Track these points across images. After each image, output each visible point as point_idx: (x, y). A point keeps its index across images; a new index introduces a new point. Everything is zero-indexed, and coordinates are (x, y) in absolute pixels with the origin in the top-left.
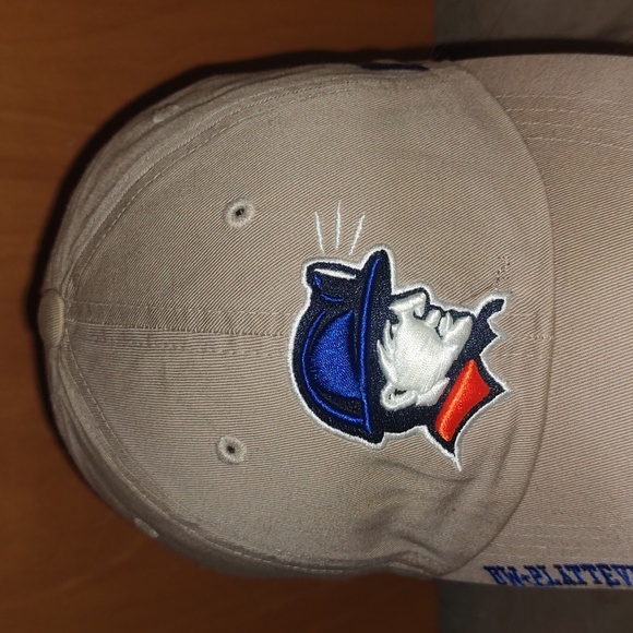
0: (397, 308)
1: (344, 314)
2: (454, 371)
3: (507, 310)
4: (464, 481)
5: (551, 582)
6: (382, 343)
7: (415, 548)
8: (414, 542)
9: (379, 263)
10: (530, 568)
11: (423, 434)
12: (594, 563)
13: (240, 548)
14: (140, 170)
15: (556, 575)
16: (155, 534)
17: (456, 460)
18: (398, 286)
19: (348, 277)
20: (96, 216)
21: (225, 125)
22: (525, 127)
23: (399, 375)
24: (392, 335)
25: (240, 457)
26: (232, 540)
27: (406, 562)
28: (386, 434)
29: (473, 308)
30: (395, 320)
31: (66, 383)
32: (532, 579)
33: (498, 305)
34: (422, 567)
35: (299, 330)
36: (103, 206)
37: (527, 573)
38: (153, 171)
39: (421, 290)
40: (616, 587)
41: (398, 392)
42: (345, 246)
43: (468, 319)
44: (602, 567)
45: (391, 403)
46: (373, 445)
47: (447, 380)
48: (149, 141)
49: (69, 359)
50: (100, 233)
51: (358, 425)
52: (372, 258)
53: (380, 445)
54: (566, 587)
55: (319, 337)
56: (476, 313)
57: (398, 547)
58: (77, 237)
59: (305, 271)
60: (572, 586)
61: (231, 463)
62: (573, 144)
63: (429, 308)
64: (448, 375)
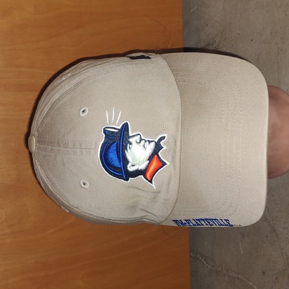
0: (131, 140)
1: (115, 142)
2: (151, 159)
3: (167, 139)
4: (158, 192)
5: (194, 225)
6: (127, 151)
7: (149, 214)
8: (147, 212)
9: (125, 127)
10: (186, 220)
11: (142, 178)
12: (204, 218)
13: (92, 215)
14: (56, 97)
15: (194, 223)
16: (68, 211)
17: (154, 186)
18: (132, 133)
19: (116, 131)
20: (43, 111)
21: (81, 82)
22: (177, 79)
23: (133, 160)
24: (130, 148)
25: (87, 186)
26: (89, 212)
27: (147, 219)
28: (130, 178)
29: (156, 139)
30: (131, 144)
31: (37, 164)
32: (187, 224)
33: (163, 138)
34: (153, 221)
35: (101, 148)
36: (46, 108)
37: (185, 222)
38: (59, 98)
39: (139, 134)
40: (212, 226)
41: (133, 166)
42: (115, 121)
43: (154, 143)
44: (206, 219)
45: (131, 169)
46: (126, 182)
47: (148, 161)
48: (59, 87)
49: (37, 156)
50: (44, 117)
51: (121, 176)
52: (123, 125)
53: (128, 182)
54: (198, 226)
55: (107, 150)
56: (156, 141)
57: (143, 214)
58: (39, 118)
59: (103, 130)
60: (200, 226)
61: (84, 188)
62: (191, 85)
63: (141, 140)
64: (148, 160)
